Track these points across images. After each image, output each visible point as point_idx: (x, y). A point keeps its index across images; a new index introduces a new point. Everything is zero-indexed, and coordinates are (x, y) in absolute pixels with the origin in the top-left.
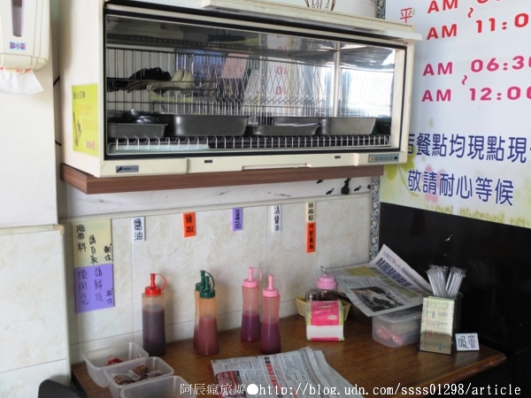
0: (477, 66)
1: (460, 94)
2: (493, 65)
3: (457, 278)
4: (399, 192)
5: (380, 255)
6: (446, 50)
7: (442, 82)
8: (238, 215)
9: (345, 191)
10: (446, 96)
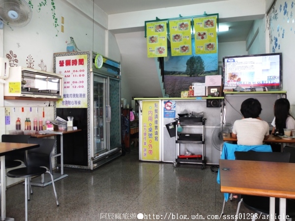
0: (74, 82)
1: (71, 87)
2: (76, 82)
3: (73, 118)
4: (60, 105)
5: (57, 118)
6: (68, 79)
7: (67, 85)
8: (31, 109)
9: (49, 106)
10: (68, 87)
